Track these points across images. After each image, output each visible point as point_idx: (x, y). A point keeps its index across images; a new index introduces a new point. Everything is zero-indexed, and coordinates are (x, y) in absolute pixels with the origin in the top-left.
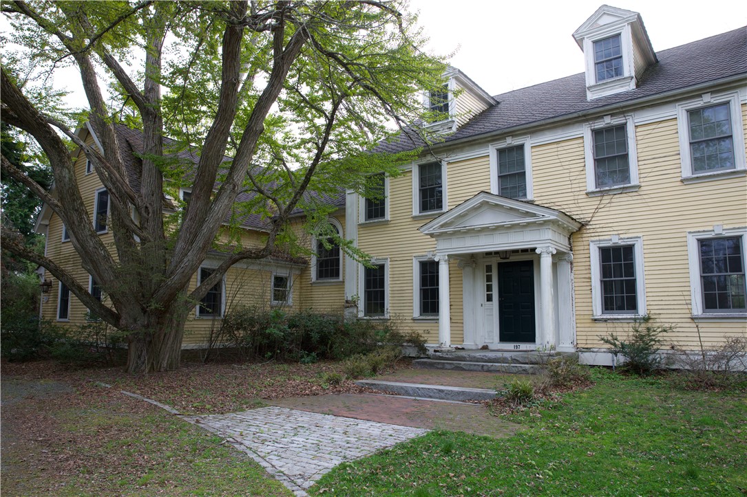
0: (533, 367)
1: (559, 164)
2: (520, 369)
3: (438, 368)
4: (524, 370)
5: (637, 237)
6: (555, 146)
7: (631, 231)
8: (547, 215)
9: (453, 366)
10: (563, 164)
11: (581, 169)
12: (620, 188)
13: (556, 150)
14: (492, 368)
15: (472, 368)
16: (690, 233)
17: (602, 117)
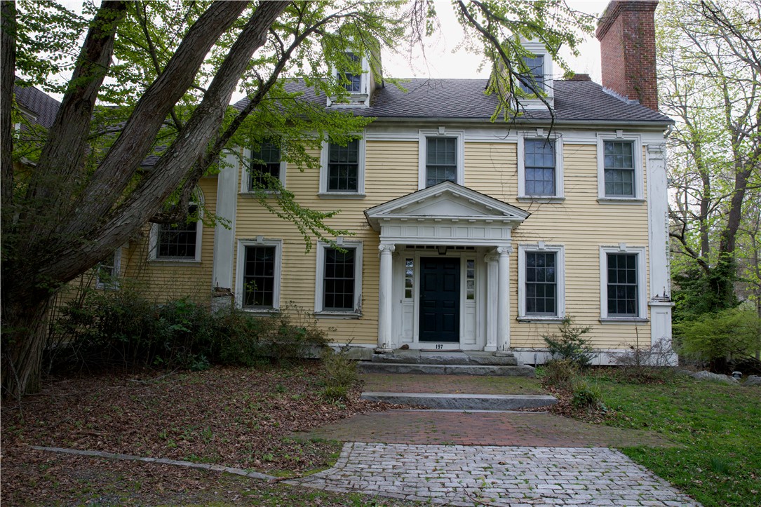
0: (501, 368)
1: (492, 165)
2: (488, 371)
3: (390, 372)
4: (491, 372)
5: (561, 246)
6: (488, 146)
7: (554, 239)
8: (515, 216)
9: (409, 370)
10: (496, 166)
11: (513, 174)
12: (549, 199)
13: (489, 150)
14: (457, 370)
15: (433, 371)
16: (602, 247)
17: (536, 129)
